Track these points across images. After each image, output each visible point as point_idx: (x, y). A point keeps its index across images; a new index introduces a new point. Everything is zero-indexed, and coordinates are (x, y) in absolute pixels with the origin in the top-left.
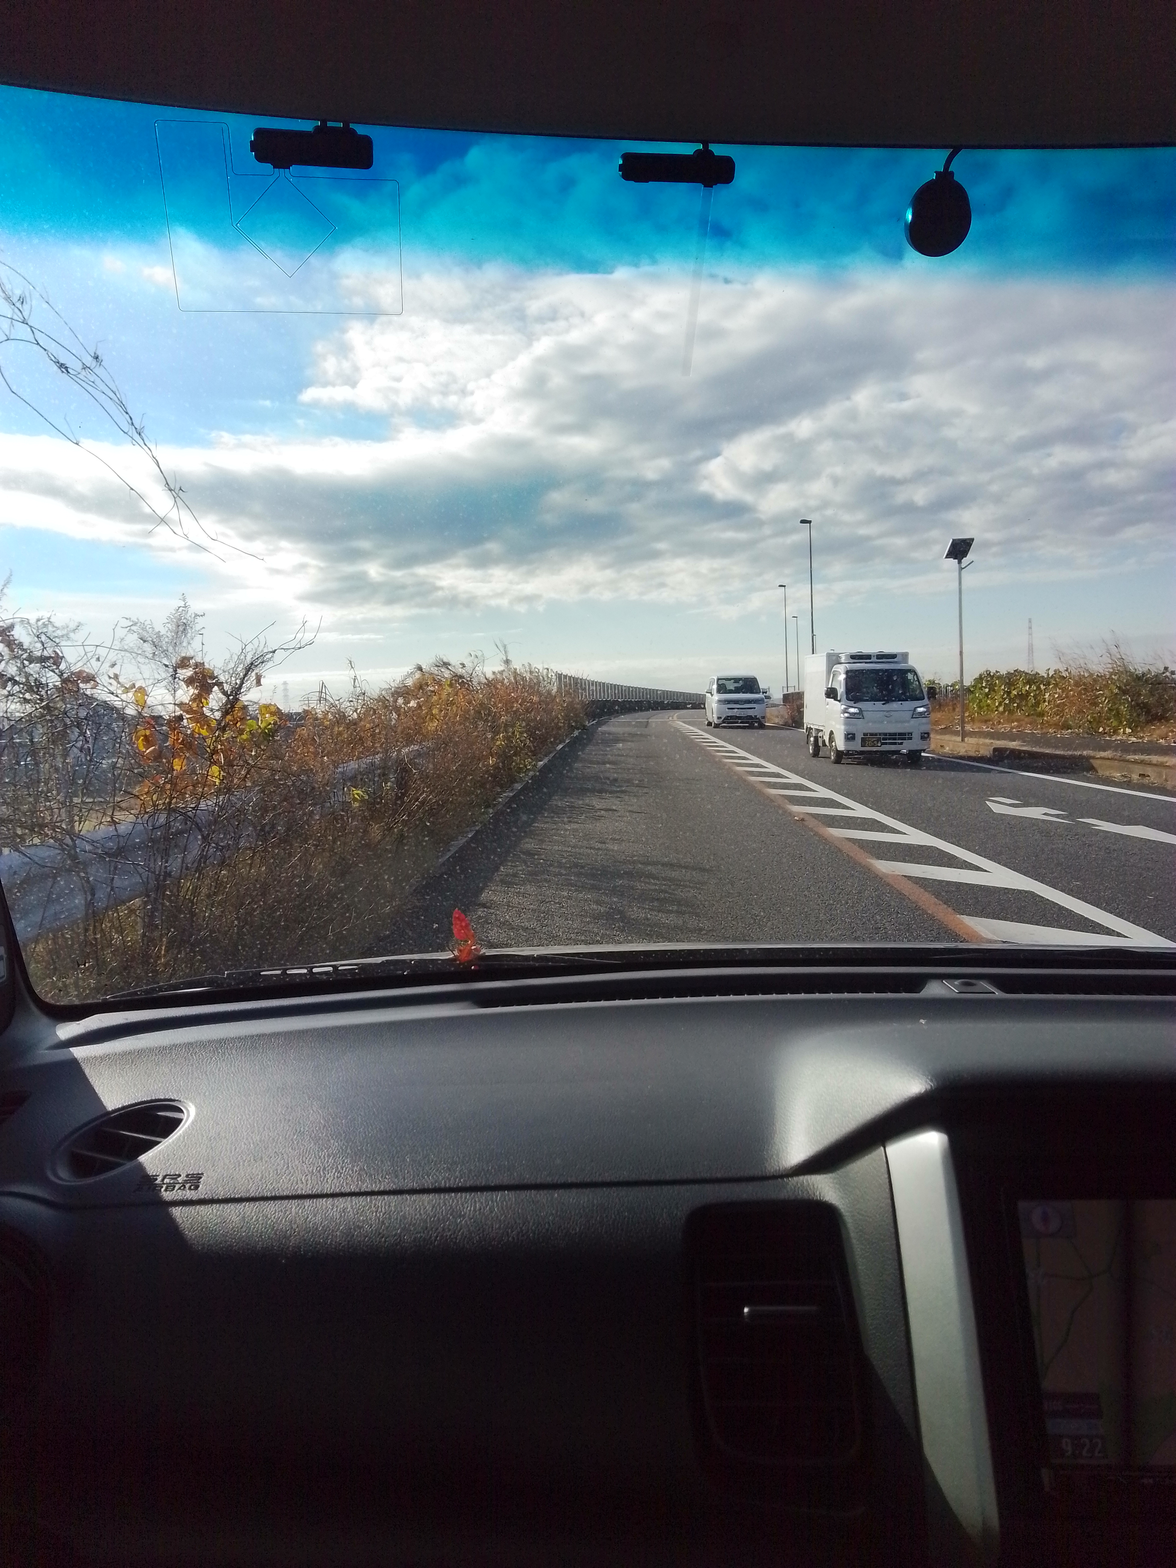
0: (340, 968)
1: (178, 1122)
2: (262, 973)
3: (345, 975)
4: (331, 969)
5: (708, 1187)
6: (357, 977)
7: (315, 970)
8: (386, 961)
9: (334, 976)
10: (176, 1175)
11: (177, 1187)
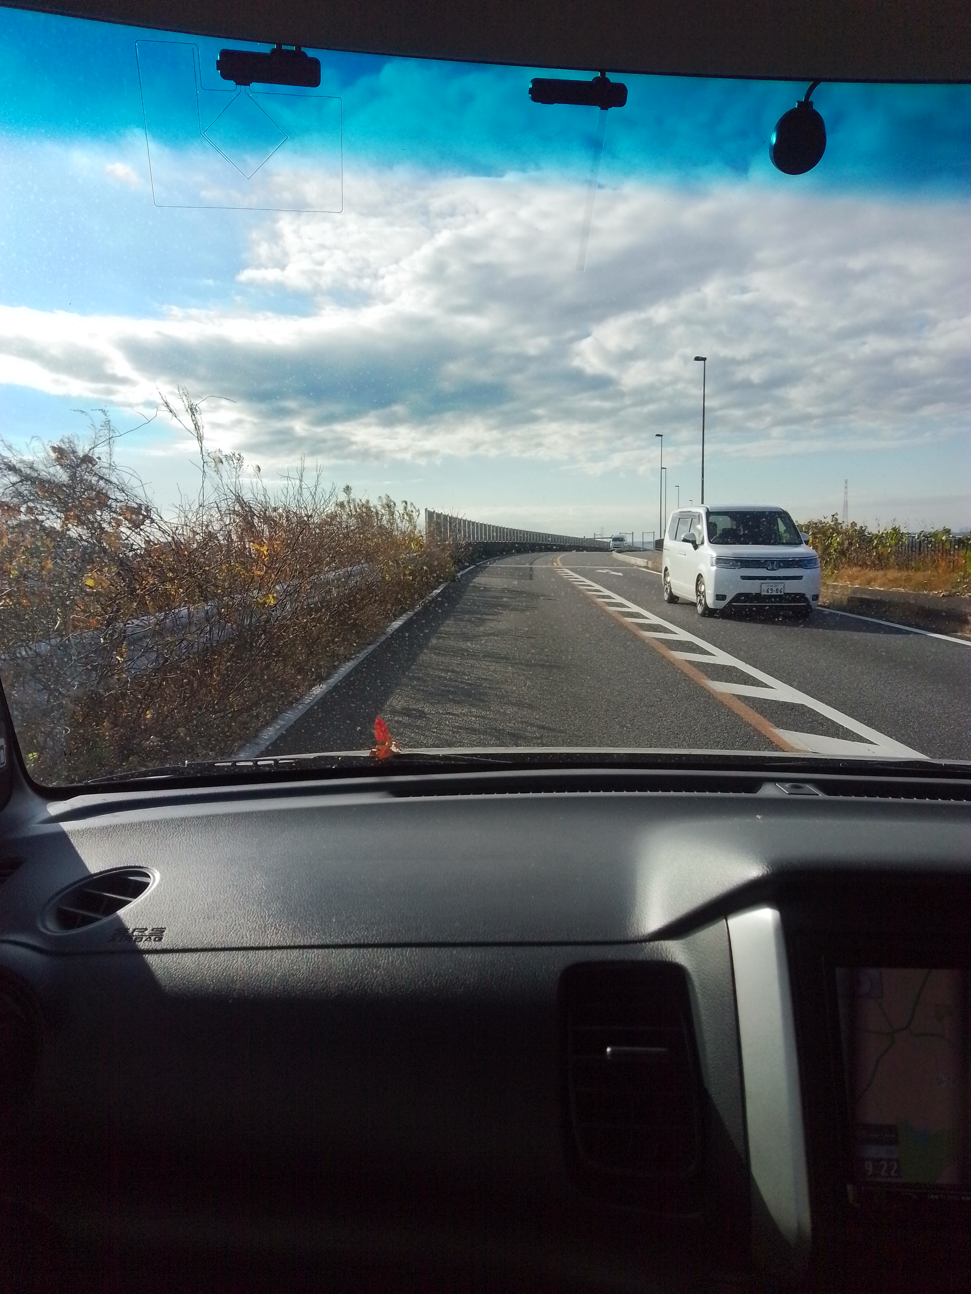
0: (280, 762)
1: (145, 885)
2: (216, 765)
3: (285, 768)
4: (272, 762)
5: (580, 949)
6: (294, 769)
7: (259, 763)
8: (319, 756)
9: (275, 768)
10: (143, 929)
11: (144, 939)
